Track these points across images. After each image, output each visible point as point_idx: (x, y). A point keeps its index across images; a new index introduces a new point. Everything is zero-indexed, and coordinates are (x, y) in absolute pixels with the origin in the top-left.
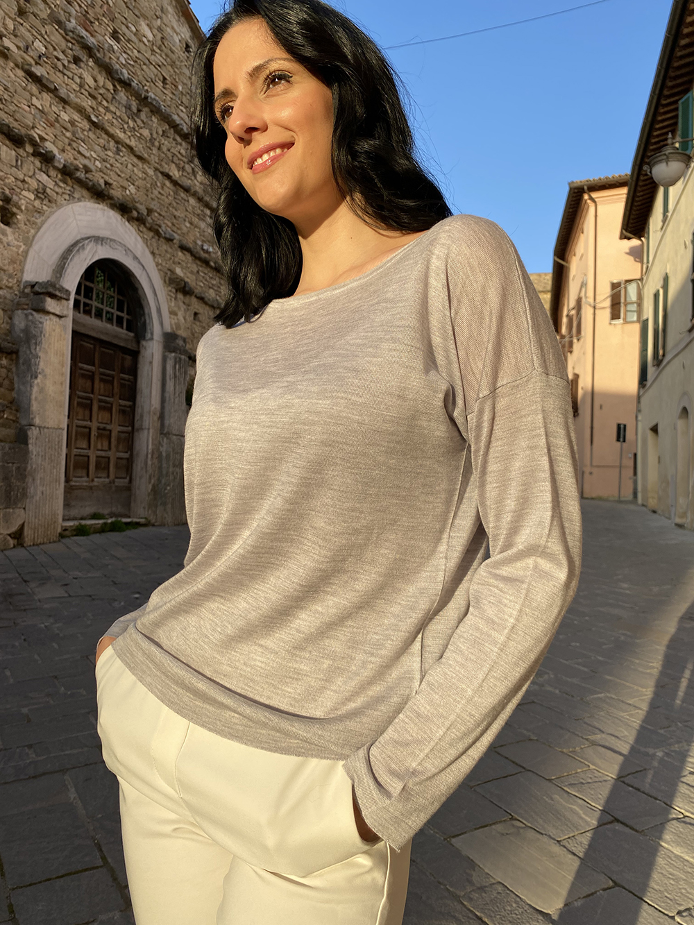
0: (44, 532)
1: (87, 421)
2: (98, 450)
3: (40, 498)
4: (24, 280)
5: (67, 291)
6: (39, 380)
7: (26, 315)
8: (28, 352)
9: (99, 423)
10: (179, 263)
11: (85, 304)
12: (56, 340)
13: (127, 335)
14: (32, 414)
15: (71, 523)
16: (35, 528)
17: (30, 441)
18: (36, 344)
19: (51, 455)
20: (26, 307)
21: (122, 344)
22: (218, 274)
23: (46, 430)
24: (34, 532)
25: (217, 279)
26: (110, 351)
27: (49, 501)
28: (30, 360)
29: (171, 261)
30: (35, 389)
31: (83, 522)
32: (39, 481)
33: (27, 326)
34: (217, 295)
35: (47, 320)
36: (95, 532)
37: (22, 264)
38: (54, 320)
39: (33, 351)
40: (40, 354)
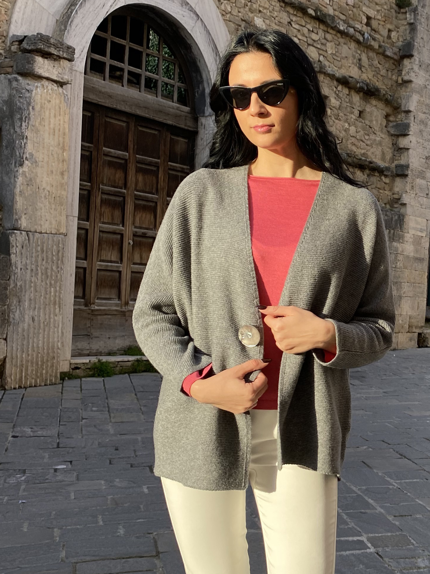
0: (37, 372)
1: (118, 225)
2: (134, 264)
3: (29, 325)
4: (11, 34)
5: (69, 47)
6: (25, 168)
7: (10, 81)
8: (12, 131)
9: (136, 227)
10: (260, 11)
11: (113, 68)
12: (52, 115)
13: (178, 109)
14: (16, 214)
15: (86, 360)
16: (22, 365)
17: (13, 250)
18: (21, 119)
19: (46, 269)
20: (9, 70)
21: (170, 122)
22: (322, 27)
23: (37, 235)
24: (22, 371)
25: (321, 32)
26: (153, 132)
27: (44, 331)
28: (14, 142)
29: (247, 9)
30: (20, 180)
31: (104, 359)
32: (27, 304)
33: (10, 96)
34: (320, 54)
35: (37, 87)
36: (122, 372)
37: (9, 13)
38: (50, 88)
39: (17, 129)
40: (28, 133)
